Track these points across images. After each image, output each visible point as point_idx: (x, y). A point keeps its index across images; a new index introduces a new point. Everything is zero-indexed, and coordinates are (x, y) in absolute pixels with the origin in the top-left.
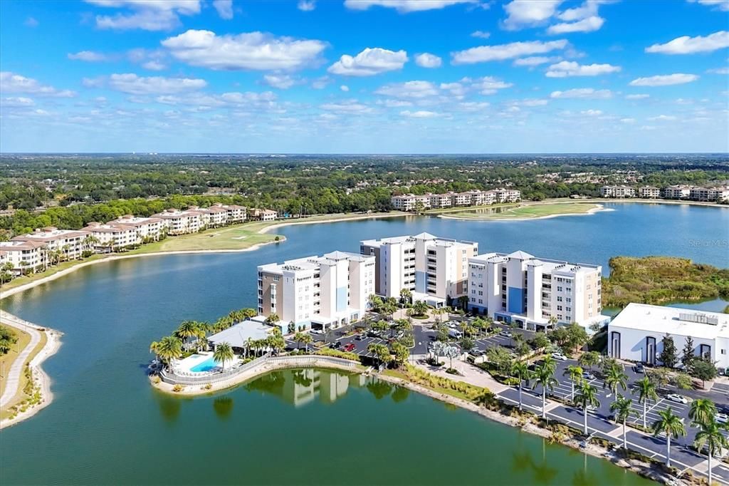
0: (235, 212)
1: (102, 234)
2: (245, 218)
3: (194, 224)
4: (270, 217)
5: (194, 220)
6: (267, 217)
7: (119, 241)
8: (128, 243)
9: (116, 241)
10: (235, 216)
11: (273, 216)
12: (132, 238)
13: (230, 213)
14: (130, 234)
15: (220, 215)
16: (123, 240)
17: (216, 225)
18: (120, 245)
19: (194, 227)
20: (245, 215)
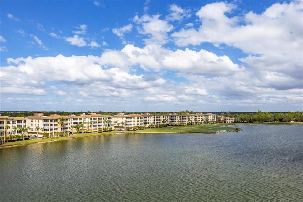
0: (210, 117)
1: (119, 118)
2: (216, 121)
3: (184, 120)
4: (230, 121)
5: (184, 118)
6: (229, 121)
7: (130, 123)
8: (136, 125)
9: (128, 123)
10: (210, 119)
11: (232, 121)
12: (140, 123)
13: (207, 117)
14: (138, 120)
15: (201, 117)
16: (132, 123)
17: (198, 123)
18: (130, 126)
19: (184, 122)
20: (215, 119)
